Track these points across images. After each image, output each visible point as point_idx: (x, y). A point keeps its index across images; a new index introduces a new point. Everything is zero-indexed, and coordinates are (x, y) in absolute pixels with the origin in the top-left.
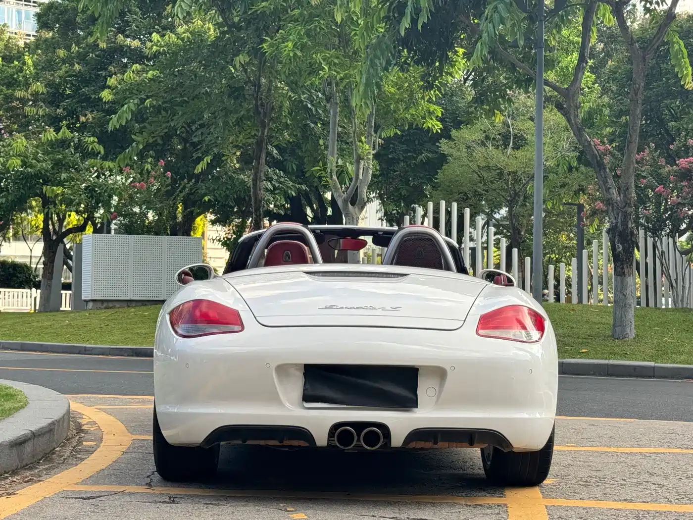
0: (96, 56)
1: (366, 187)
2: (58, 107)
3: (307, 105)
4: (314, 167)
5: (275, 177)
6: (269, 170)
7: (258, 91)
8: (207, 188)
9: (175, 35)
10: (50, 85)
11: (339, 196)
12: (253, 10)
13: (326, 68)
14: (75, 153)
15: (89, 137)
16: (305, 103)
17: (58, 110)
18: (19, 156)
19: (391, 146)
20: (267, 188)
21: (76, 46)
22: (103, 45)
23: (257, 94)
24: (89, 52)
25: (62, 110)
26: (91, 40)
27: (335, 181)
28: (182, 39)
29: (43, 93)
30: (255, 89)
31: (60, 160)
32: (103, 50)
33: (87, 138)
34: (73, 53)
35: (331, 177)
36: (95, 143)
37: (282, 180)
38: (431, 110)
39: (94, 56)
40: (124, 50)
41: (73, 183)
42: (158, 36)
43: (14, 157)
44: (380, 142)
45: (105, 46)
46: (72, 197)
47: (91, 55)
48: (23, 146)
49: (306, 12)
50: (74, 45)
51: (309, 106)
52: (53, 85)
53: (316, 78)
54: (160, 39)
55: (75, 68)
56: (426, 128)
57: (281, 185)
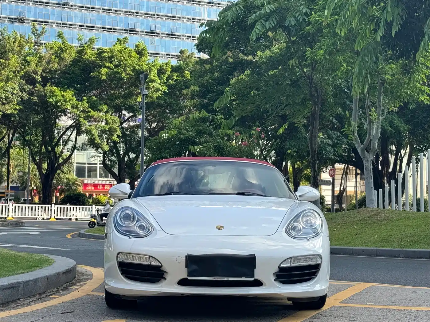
0: (227, 67)
1: (377, 140)
2: (205, 99)
3: (345, 90)
4: (342, 129)
5: (334, 136)
6: (331, 132)
7: (311, 83)
8: (290, 145)
9: (270, 51)
10: (201, 86)
11: (359, 146)
12: (303, 32)
13: (345, 65)
14: (210, 126)
15: (219, 115)
16: (343, 89)
17: (205, 101)
18: (176, 128)
19: (416, 114)
20: (328, 144)
21: (216, 61)
22: (230, 60)
23: (311, 85)
24: (223, 65)
25: (207, 100)
26: (224, 57)
27: (356, 137)
28: (274, 53)
29: (197, 91)
30: (309, 81)
31: (201, 130)
32: (231, 63)
33: (217, 116)
34: (214, 66)
35: (354, 134)
36: (223, 119)
37: (340, 138)
38: (423, 89)
39: (226, 67)
40: (243, 62)
41: (208, 144)
42: (261, 52)
43: (173, 129)
44: (396, 110)
45: (232, 61)
46: (206, 152)
47: (224, 66)
48: (179, 122)
49: (331, 31)
50: (215, 62)
51: (346, 90)
52: (203, 86)
53: (339, 72)
54: (262, 54)
55: (215, 75)
56: (420, 101)
57: (338, 141)
